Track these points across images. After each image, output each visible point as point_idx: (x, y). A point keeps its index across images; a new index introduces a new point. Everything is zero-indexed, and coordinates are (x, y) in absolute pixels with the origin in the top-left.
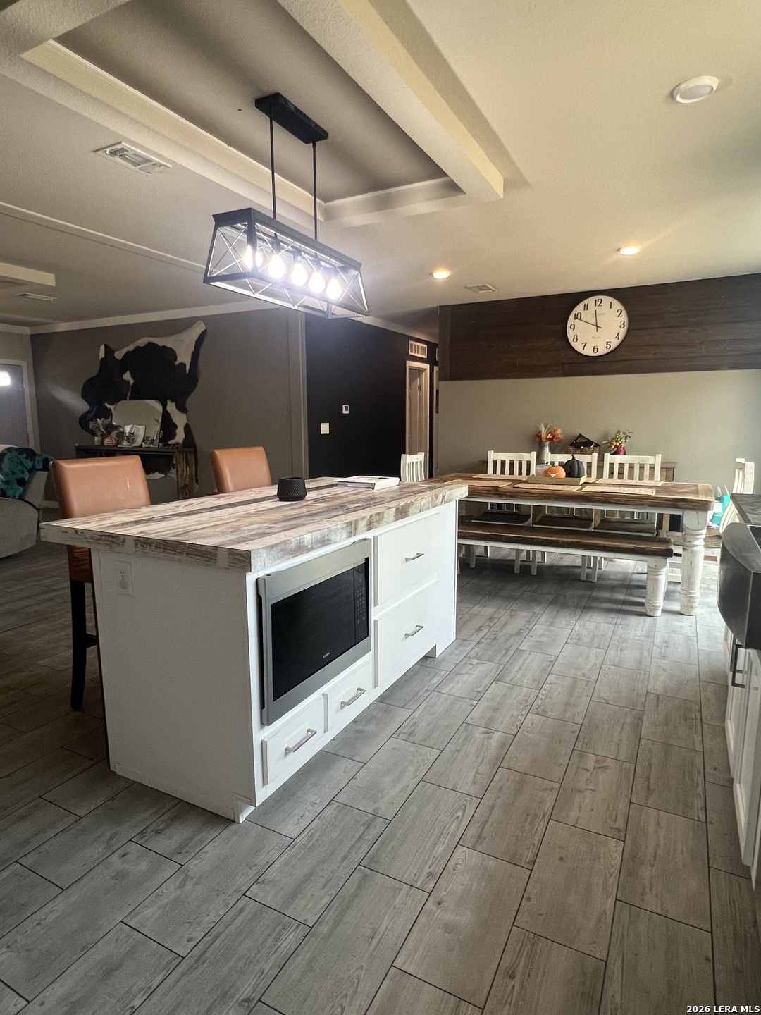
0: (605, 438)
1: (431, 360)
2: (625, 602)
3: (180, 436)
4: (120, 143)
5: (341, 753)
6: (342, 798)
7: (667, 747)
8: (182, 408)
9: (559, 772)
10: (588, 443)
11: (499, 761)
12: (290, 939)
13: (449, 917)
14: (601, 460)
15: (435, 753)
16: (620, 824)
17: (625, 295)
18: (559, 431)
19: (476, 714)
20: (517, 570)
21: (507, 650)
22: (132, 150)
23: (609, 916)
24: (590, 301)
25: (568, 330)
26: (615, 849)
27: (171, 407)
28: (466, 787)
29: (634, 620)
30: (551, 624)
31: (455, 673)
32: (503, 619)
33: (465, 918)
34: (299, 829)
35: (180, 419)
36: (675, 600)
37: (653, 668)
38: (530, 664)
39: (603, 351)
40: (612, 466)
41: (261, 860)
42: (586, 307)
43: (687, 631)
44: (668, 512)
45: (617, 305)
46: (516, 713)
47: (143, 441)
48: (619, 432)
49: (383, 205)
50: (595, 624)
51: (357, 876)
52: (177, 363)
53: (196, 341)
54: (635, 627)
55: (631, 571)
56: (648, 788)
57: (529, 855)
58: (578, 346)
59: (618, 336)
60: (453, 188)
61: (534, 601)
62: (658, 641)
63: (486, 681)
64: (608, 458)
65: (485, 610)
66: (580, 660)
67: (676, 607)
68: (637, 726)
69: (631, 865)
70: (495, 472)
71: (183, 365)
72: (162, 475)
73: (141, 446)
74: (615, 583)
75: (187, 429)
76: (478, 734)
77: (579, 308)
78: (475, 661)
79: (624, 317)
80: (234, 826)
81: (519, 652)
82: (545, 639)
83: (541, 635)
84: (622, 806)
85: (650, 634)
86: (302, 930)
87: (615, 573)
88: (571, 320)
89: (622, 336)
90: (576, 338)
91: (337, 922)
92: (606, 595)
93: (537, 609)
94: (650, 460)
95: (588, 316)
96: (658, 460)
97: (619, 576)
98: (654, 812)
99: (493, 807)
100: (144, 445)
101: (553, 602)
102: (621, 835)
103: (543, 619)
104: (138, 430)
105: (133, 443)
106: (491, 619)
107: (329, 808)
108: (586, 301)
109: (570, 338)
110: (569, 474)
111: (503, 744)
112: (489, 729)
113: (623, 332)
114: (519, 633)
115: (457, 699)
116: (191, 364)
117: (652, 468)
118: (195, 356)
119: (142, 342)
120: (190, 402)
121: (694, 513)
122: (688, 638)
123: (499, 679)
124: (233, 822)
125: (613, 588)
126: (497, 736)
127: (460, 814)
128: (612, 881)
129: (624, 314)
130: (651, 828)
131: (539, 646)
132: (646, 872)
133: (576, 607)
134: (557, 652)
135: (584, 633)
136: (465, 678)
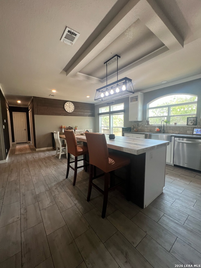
18: (65, 126)
24: (68, 102)
25: (65, 107)
39: (71, 112)
45: (73, 104)
48: (76, 126)
58: (66, 110)
59: (73, 110)
77: (66, 103)
95: (68, 105)
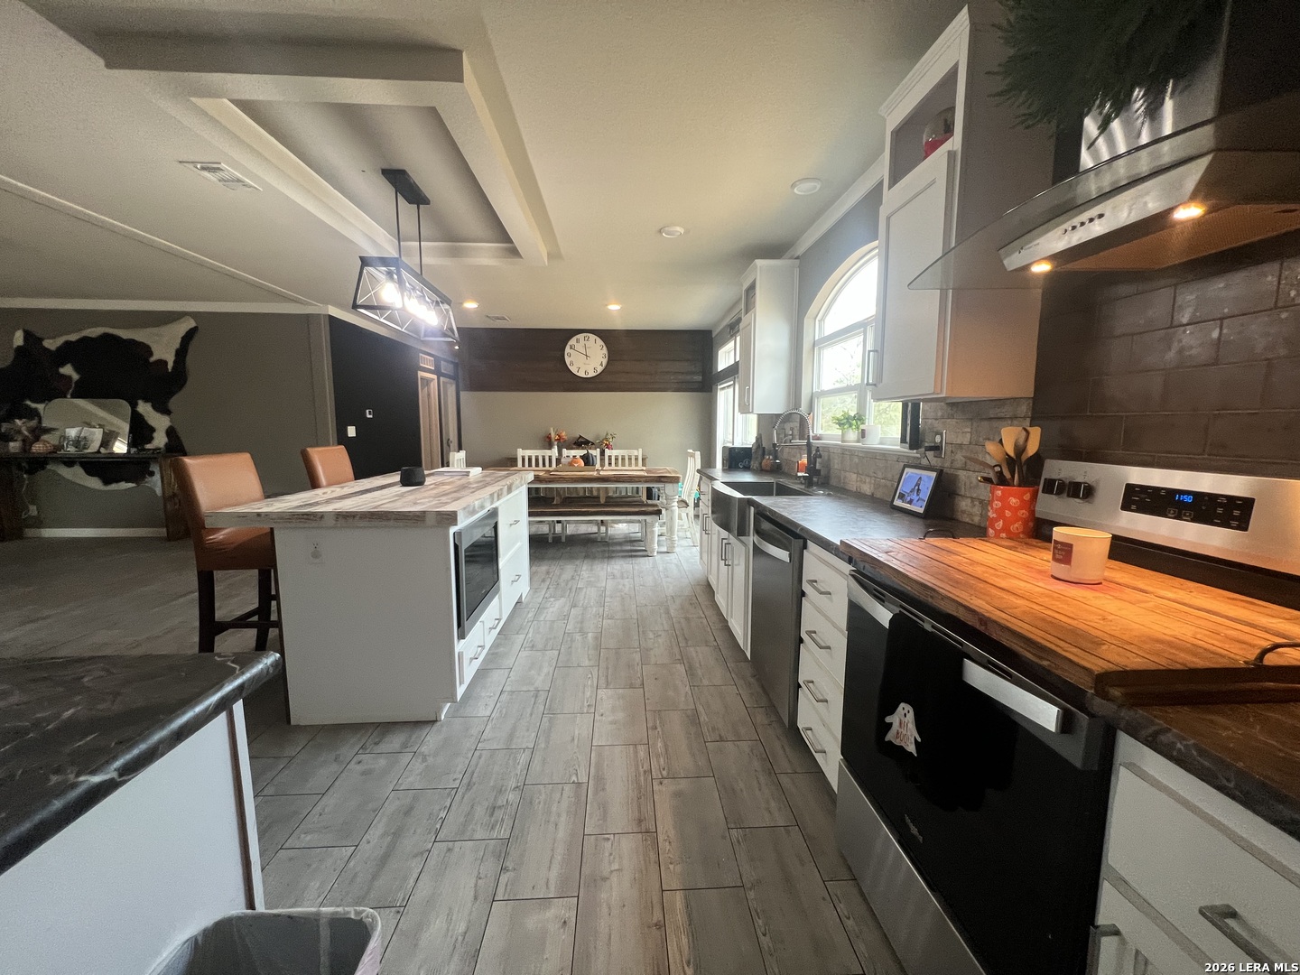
0: (597, 438)
1: (437, 372)
2: (632, 551)
3: (160, 440)
4: (220, 163)
5: (489, 667)
6: (508, 688)
7: (687, 619)
8: (162, 408)
9: (637, 644)
10: (587, 442)
11: (598, 647)
12: (523, 758)
13: (610, 719)
14: (602, 453)
15: (556, 653)
16: (678, 657)
17: (605, 335)
18: (564, 434)
19: (570, 627)
20: (550, 541)
21: (570, 589)
22: (228, 171)
23: (690, 693)
24: (581, 336)
25: (566, 356)
26: (681, 668)
27: (144, 408)
28: (587, 663)
29: (642, 560)
30: (592, 570)
31: (540, 609)
32: (557, 572)
33: (620, 715)
34: (490, 709)
35: (159, 422)
36: (663, 546)
37: (664, 584)
38: (591, 594)
39: (592, 374)
40: (610, 457)
41: (474, 731)
42: (578, 341)
43: (675, 561)
44: (644, 486)
45: (600, 342)
46: (595, 622)
47: (101, 446)
48: (607, 434)
49: (455, 253)
50: (618, 566)
51: (545, 720)
52: (152, 359)
53: (183, 338)
54: (643, 564)
55: (627, 532)
56: (686, 639)
57: (639, 681)
58: (573, 369)
59: (601, 365)
60: (514, 252)
61: (572, 558)
62: (661, 569)
63: (567, 608)
64: (607, 452)
65: (543, 568)
66: (620, 587)
67: (664, 549)
68: (667, 612)
69: (691, 671)
70: (523, 465)
71: (163, 363)
72: (134, 485)
73: (99, 452)
74: (621, 540)
75: (171, 432)
76: (578, 637)
77: (572, 341)
78: (552, 599)
79: (605, 351)
80: (439, 723)
81: (579, 590)
82: (592, 579)
83: (589, 577)
84: (676, 650)
85: (655, 566)
86: (528, 752)
87: (618, 535)
88: (568, 350)
89: (604, 364)
90: (572, 363)
91: (547, 742)
92: (618, 548)
93: (578, 562)
94: (635, 453)
95: (579, 347)
96: (639, 453)
97: (621, 537)
98: (692, 649)
99: (607, 668)
100: (103, 450)
101: (587, 557)
102: (681, 661)
103: (584, 568)
104: (94, 433)
105: (85, 448)
106: (548, 573)
107: (502, 696)
108: (578, 336)
109: (568, 363)
110: (587, 463)
111: (596, 638)
112: (583, 632)
113: (605, 362)
114: (573, 578)
115: (553, 622)
116: (175, 362)
117: (636, 459)
118: (181, 353)
119: (94, 332)
120: (174, 403)
121: (671, 485)
122: (677, 565)
123: (574, 606)
124: (434, 722)
125: (620, 544)
126: (590, 635)
127: (590, 676)
128: (686, 679)
129: (605, 348)
130: (694, 655)
131: (589, 584)
132: (699, 672)
133: (603, 558)
134: (604, 585)
135: (615, 572)
136: (551, 610)
